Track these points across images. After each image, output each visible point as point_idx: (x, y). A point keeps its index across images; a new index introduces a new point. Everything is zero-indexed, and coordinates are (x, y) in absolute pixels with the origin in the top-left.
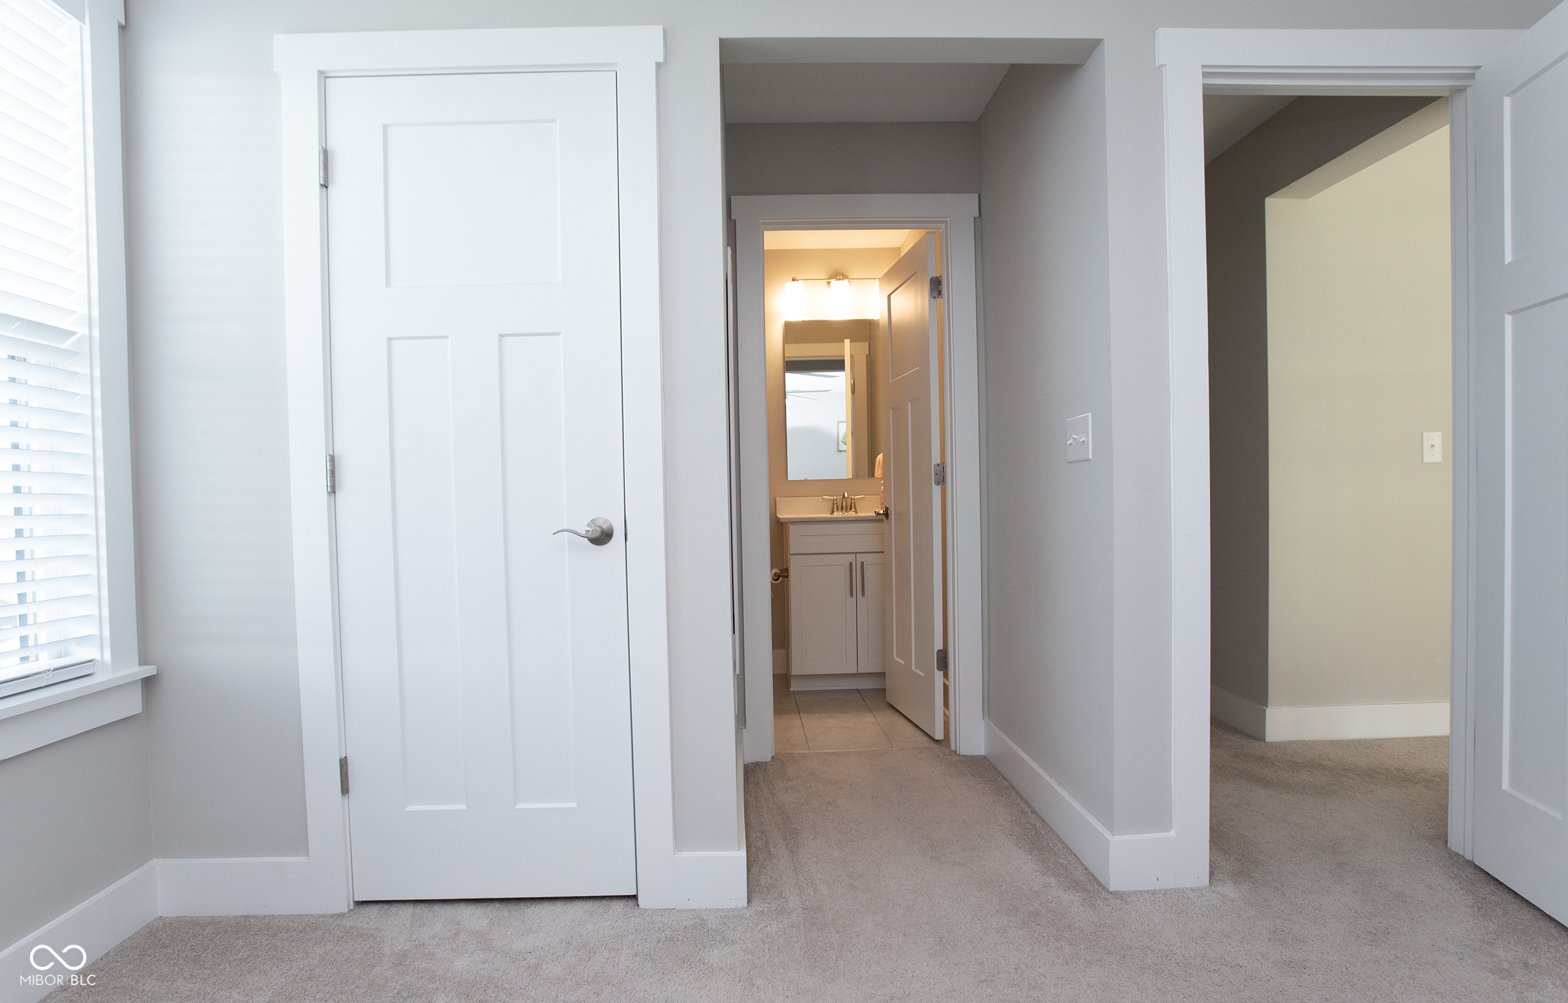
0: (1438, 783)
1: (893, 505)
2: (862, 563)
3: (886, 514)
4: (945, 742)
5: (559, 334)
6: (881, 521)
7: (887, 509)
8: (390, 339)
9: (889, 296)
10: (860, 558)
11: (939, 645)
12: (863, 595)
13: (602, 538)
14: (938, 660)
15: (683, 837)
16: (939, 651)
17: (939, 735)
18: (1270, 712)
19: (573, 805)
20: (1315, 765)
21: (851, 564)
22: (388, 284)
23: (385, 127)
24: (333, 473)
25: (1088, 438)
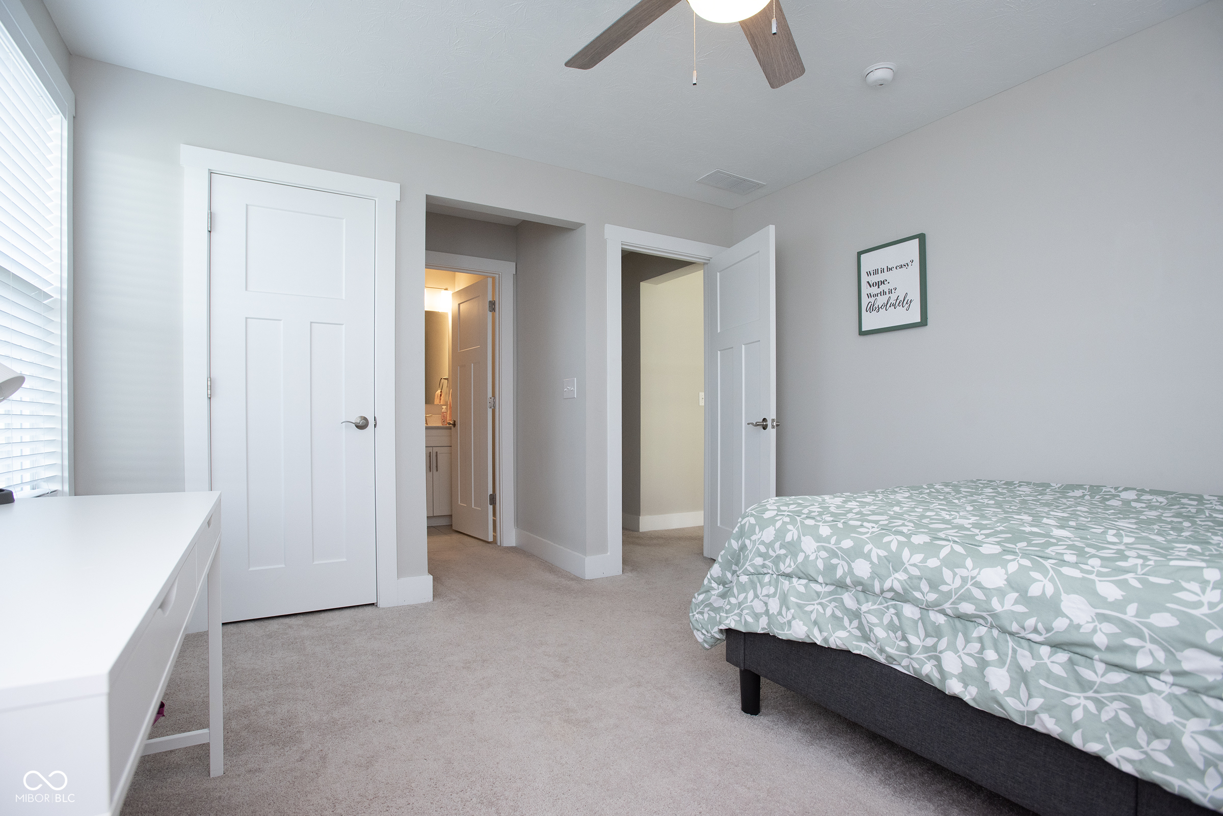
0: (700, 539)
1: (459, 419)
2: (437, 452)
3: (454, 425)
4: (494, 542)
5: (343, 324)
6: (450, 428)
7: (455, 422)
8: (246, 318)
9: (459, 304)
10: (435, 449)
11: (490, 492)
12: (437, 470)
13: (362, 425)
14: (490, 500)
15: (402, 571)
16: (491, 495)
17: (491, 539)
18: (641, 518)
19: (345, 560)
20: (658, 538)
21: (430, 453)
22: (246, 290)
23: (247, 205)
24: (210, 387)
25: (574, 388)
